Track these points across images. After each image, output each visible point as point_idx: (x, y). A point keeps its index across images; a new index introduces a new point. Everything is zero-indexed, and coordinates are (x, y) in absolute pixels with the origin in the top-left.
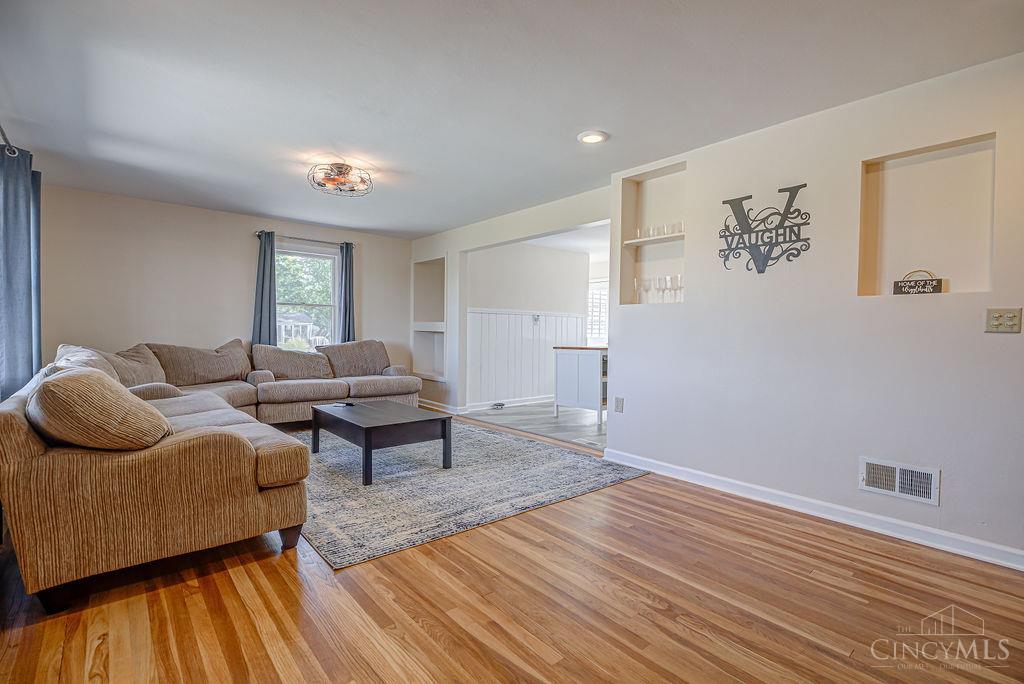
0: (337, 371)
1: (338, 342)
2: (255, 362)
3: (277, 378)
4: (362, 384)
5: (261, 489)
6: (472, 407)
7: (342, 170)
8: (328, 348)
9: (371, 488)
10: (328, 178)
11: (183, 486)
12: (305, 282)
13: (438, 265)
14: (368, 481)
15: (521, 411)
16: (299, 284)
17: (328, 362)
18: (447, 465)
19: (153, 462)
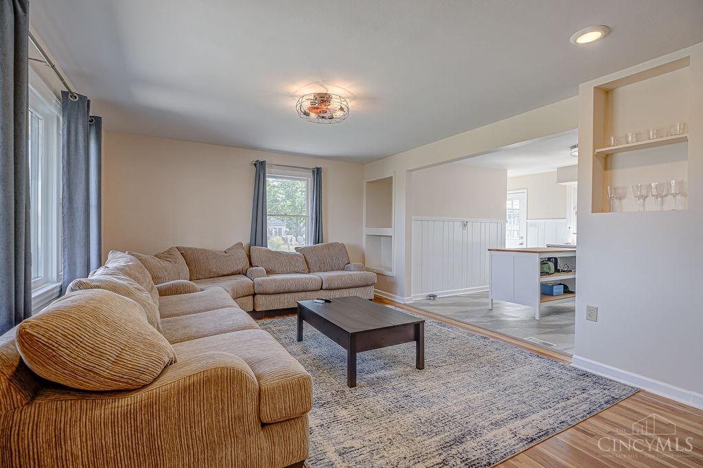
0: (311, 267)
1: (311, 244)
2: (252, 260)
3: (269, 272)
4: (331, 279)
5: (263, 425)
6: (416, 297)
7: (324, 99)
8: (304, 248)
9: (358, 391)
10: (313, 108)
11: (183, 430)
12: (280, 199)
13: (387, 183)
14: (352, 383)
15: (456, 302)
16: (277, 201)
17: (305, 260)
18: (420, 365)
19: (149, 405)
